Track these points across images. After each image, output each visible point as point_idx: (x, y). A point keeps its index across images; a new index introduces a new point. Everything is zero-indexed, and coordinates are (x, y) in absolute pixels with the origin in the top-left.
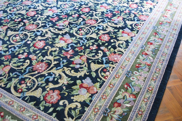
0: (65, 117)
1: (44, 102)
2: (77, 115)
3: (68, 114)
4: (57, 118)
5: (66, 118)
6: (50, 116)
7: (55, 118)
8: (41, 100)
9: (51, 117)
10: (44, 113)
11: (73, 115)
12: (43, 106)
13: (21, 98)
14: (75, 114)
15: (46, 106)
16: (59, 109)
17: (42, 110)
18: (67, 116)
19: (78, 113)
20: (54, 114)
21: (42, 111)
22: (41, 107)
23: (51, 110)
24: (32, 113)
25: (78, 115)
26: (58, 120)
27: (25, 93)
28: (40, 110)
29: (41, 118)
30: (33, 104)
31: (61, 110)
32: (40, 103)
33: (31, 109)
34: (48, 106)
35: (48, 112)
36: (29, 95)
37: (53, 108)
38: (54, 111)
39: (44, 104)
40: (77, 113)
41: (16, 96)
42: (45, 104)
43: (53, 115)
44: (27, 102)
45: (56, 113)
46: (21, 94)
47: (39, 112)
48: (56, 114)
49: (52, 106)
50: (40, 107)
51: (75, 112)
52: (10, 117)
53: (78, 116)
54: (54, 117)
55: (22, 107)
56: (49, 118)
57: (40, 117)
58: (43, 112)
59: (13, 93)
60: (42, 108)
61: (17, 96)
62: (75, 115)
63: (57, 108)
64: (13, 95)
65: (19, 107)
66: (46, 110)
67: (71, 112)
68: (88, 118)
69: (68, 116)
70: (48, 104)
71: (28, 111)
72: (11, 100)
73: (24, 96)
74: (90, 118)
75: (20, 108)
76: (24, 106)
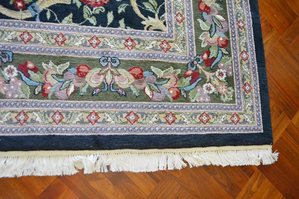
0: (142, 20)
1: (87, 7)
2: (156, 8)
3: (142, 13)
4: (131, 27)
5: (144, 20)
6: (116, 29)
7: (127, 27)
8: (79, 7)
9: (120, 28)
10: (102, 28)
11: (151, 10)
12: (91, 16)
13: (38, 19)
14: (152, 7)
15: (97, 14)
16: (121, 10)
17: (95, 24)
18: (142, 16)
19: (156, 5)
20: (122, 22)
21: (97, 25)
22: (89, 19)
23: (110, 17)
24: (83, 38)
25: (158, 7)
26: (134, 29)
27: (34, 4)
28: (92, 25)
29: (106, 39)
30: (71, 20)
31: (125, 10)
32: (82, 14)
33: (74, 31)
34: (100, 12)
35: (108, 24)
36: (48, 6)
37: (112, 12)
38: (117, 17)
39: (91, 12)
40: (154, 4)
41: (24, 20)
42: (92, 10)
43: (121, 25)
44: (57, 22)
45: (123, 19)
46: (28, 11)
47: (93, 30)
48: (125, 20)
49: (107, 10)
50: (88, 21)
51: (150, 3)
52: (51, 64)
53: (158, 9)
54: (124, 27)
55: (55, 36)
56: (118, 32)
57: (103, 38)
58: (100, 27)
59: (13, 16)
60: (93, 21)
61: (24, 17)
62: (153, 9)
63: (117, 9)
64: (14, 19)
65: (50, 38)
66: (101, 20)
67: (144, 6)
68: (174, 6)
69: (145, 17)
70: (96, 8)
71: (74, 37)
72: (20, 31)
73: (39, 12)
74: (176, 4)
75: (52, 38)
76: (58, 32)
